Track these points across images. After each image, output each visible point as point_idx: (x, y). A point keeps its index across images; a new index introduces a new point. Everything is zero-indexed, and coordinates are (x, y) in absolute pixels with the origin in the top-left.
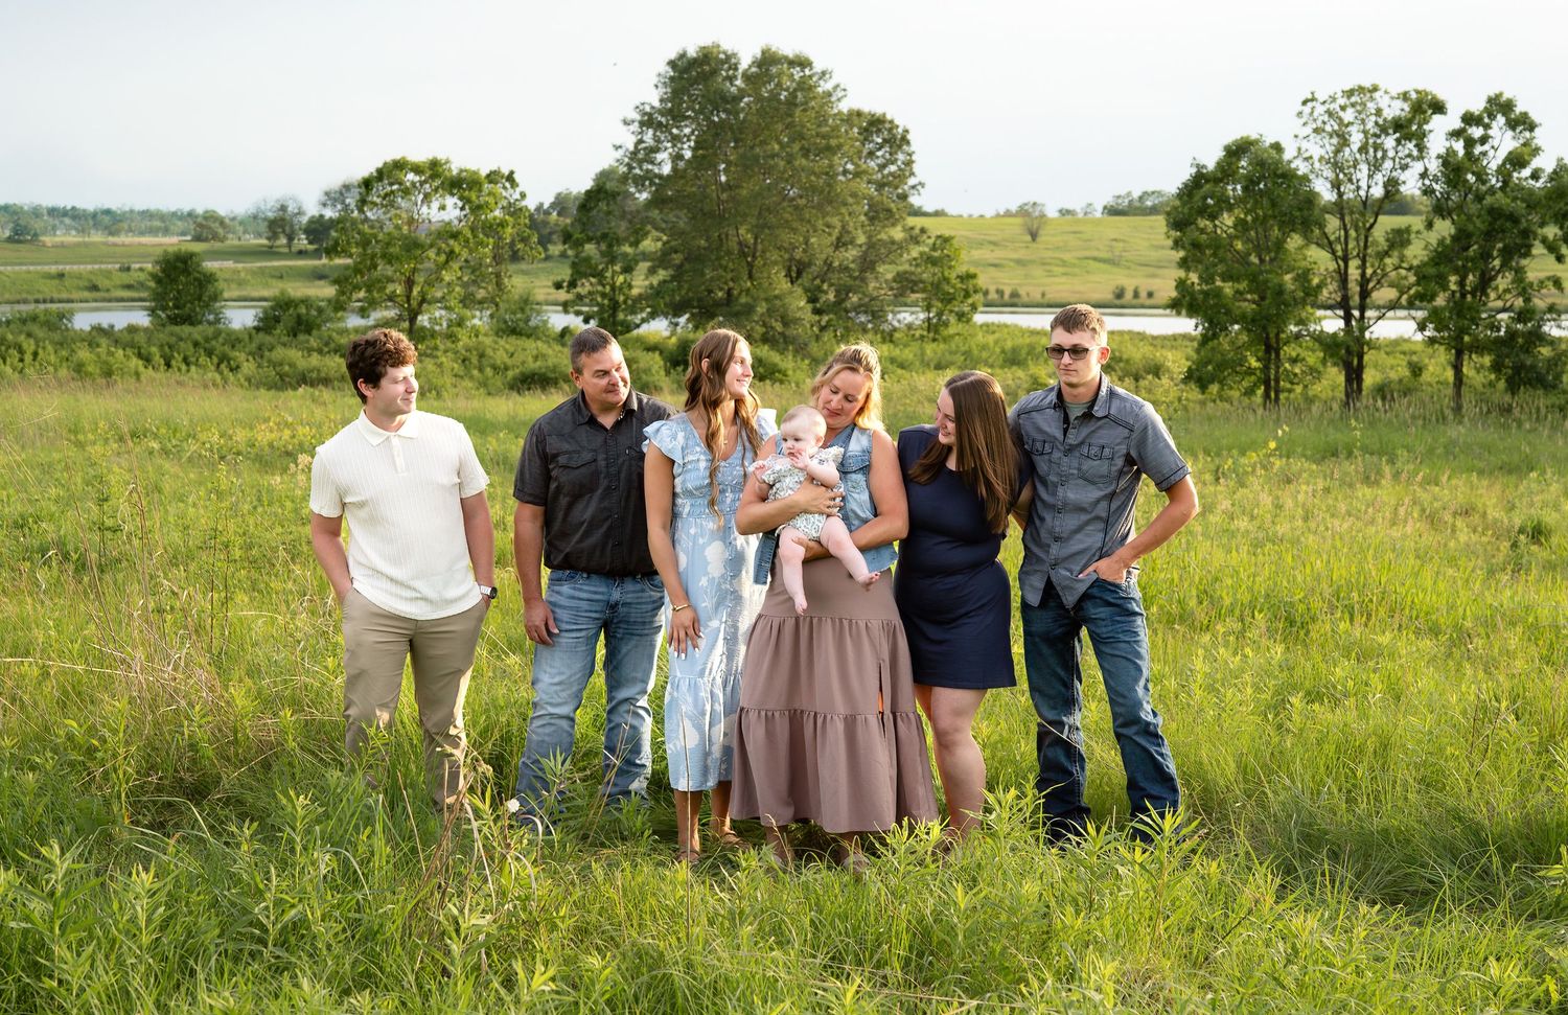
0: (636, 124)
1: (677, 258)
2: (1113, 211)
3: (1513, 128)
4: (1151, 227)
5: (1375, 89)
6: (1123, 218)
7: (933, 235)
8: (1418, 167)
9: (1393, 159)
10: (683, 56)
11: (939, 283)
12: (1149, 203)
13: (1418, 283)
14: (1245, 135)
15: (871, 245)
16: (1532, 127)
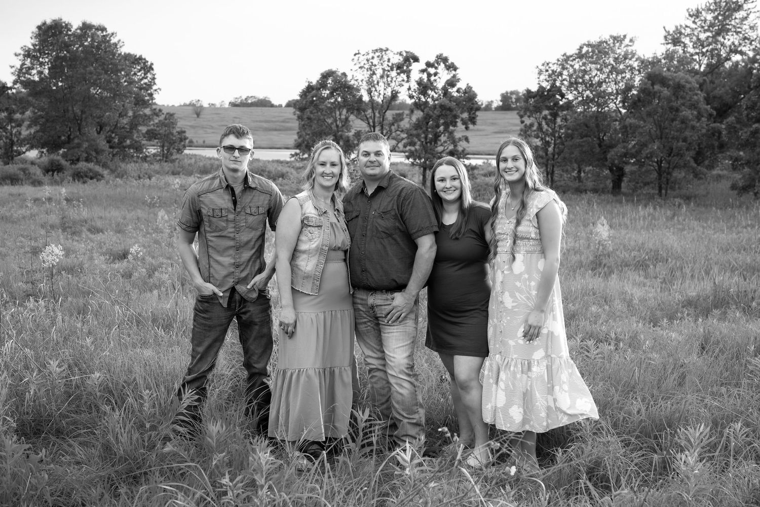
0: (22, 56)
1: (42, 121)
2: (233, 105)
3: (448, 69)
4: (251, 112)
5: (387, 50)
6: (238, 108)
7: (165, 113)
8: (406, 85)
9: (395, 81)
10: (44, 24)
11: (168, 134)
12: (250, 101)
13: (408, 138)
14: (330, 68)
15: (135, 116)
16: (455, 69)
